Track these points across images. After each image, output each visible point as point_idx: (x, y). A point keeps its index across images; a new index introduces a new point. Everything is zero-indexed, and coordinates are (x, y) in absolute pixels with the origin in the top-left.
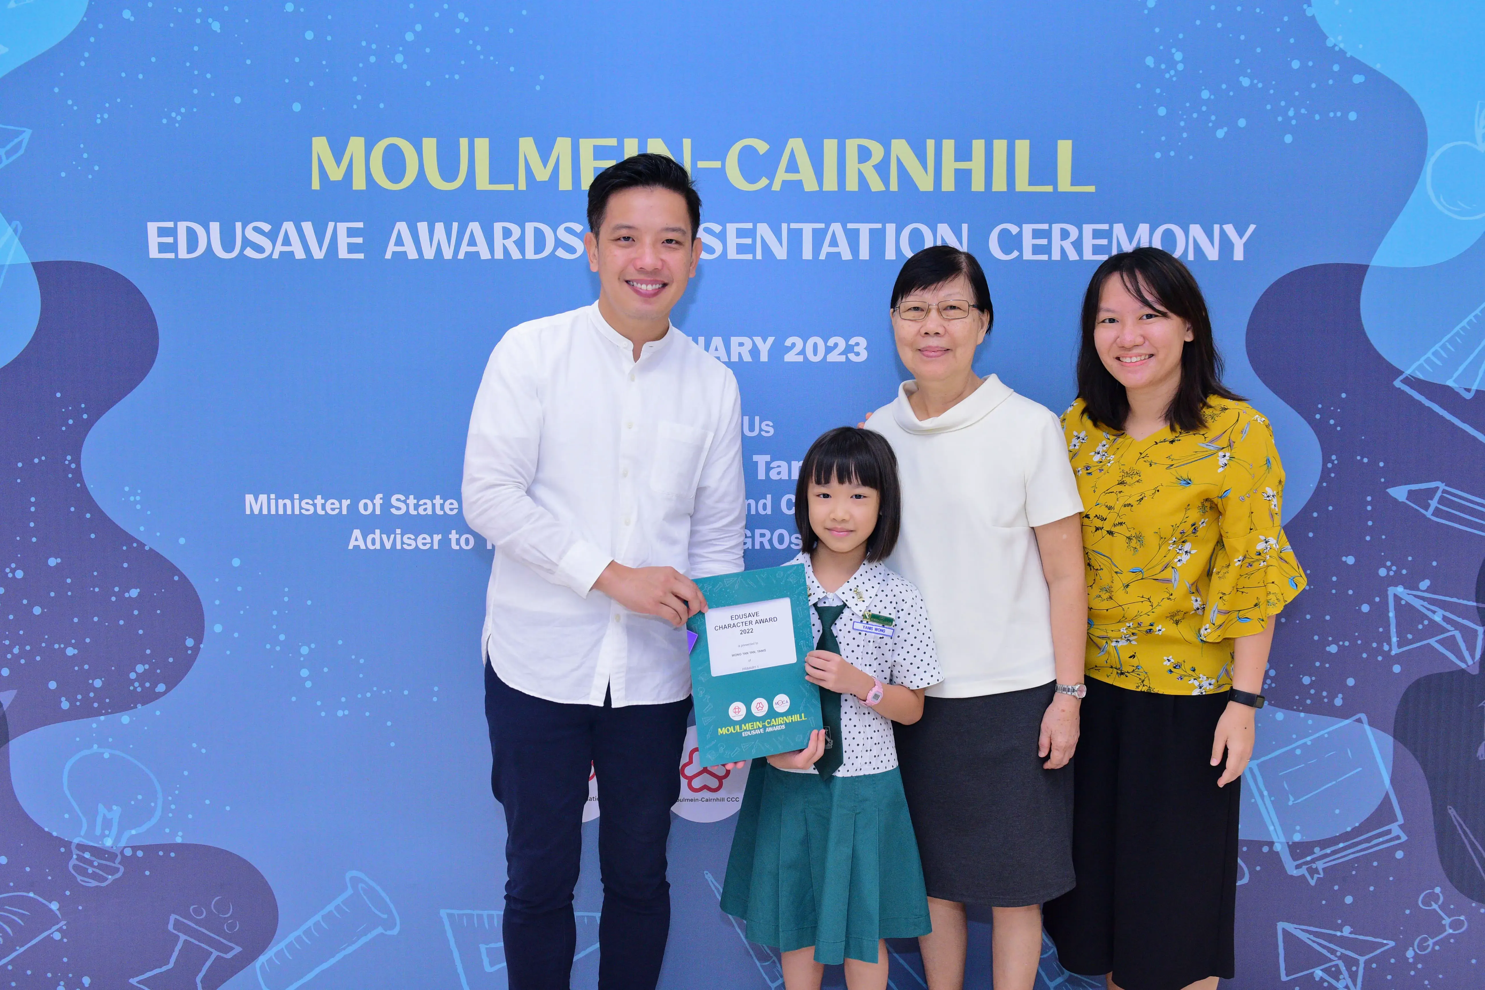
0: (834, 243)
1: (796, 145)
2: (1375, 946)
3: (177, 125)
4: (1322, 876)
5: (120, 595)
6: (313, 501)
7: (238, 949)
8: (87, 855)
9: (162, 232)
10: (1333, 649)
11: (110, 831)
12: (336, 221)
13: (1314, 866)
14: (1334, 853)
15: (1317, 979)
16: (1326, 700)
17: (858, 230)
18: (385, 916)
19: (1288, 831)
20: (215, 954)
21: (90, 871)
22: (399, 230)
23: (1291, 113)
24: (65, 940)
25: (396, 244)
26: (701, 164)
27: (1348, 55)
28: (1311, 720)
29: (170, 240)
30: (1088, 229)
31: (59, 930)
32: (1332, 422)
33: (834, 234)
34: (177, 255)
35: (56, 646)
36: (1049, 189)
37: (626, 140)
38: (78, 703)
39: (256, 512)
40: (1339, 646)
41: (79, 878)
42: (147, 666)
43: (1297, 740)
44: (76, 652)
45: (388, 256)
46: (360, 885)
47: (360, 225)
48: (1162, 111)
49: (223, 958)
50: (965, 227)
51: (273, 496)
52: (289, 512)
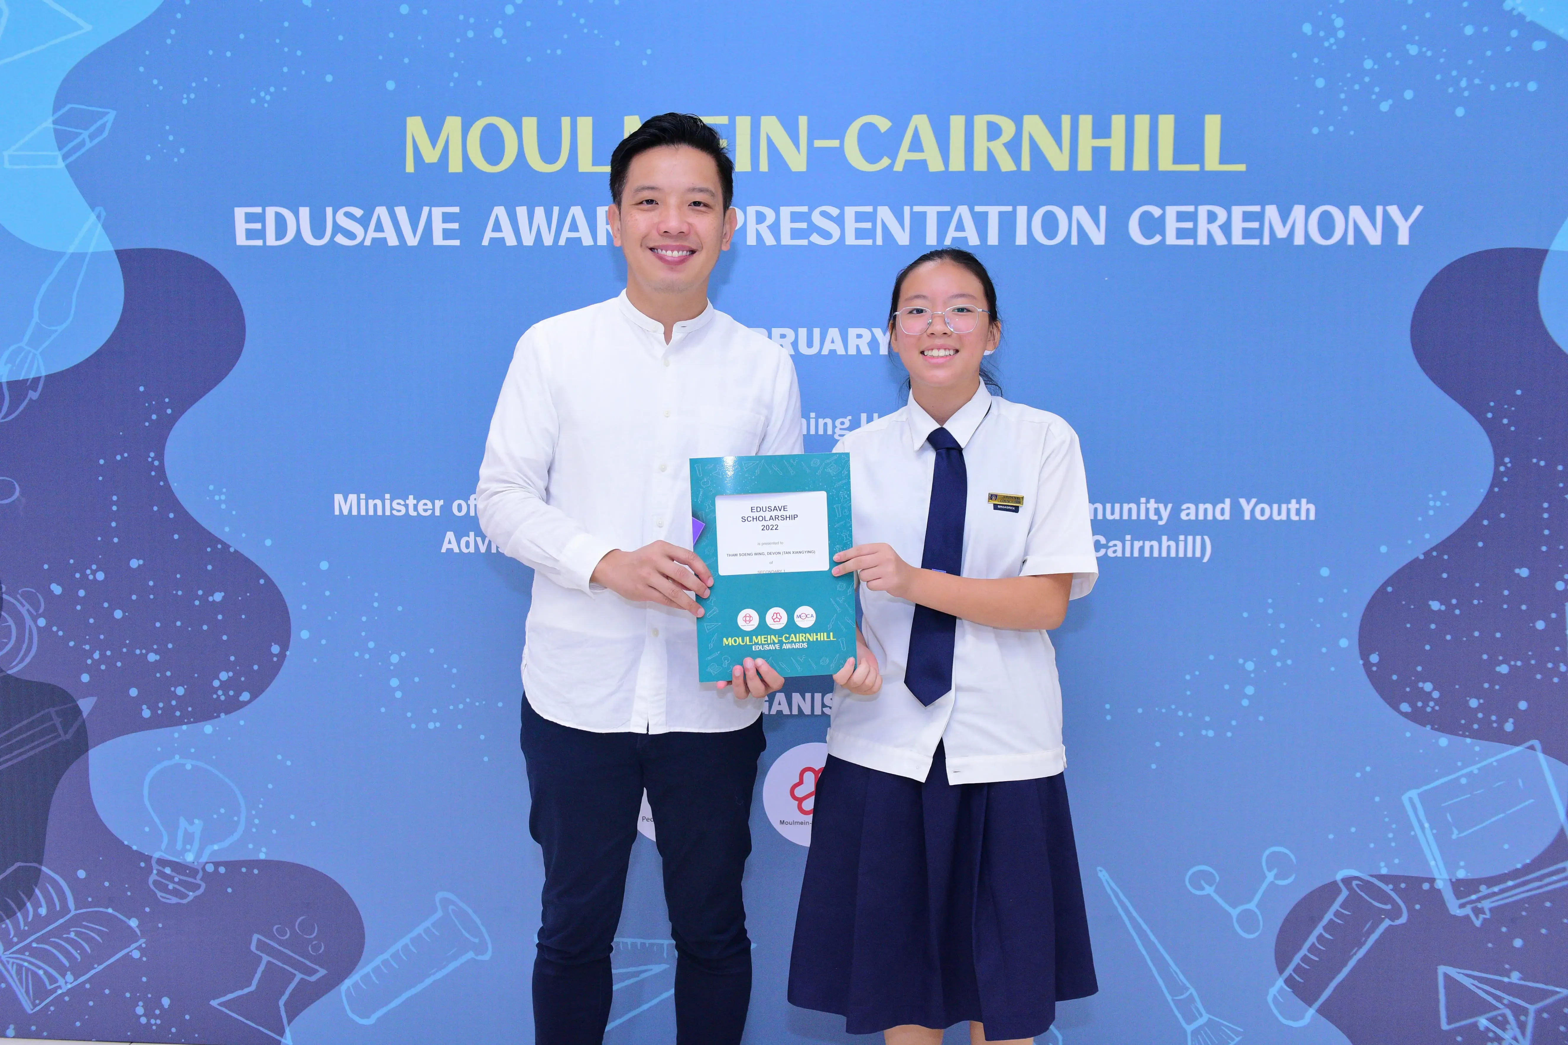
0: (960, 227)
1: (921, 122)
2: (1546, 994)
3: (266, 105)
4: (1488, 916)
5: (204, 599)
6: (405, 502)
7: (322, 972)
8: (168, 871)
9: (250, 218)
10: (1503, 669)
11: (191, 845)
12: (432, 205)
13: (1479, 905)
14: (1502, 891)
15: (1482, 1028)
16: (1495, 725)
17: (986, 214)
18: (477, 940)
19: (1451, 866)
20: (299, 976)
21: (171, 887)
22: (497, 215)
23: (1463, 83)
24: (144, 959)
25: (494, 230)
26: (818, 143)
27: (1528, 19)
28: (1478, 746)
29: (258, 226)
30: (1237, 211)
31: (139, 948)
32: (1505, 421)
33: (960, 217)
34: (265, 242)
35: (138, 652)
36: (1195, 168)
37: (738, 118)
38: (160, 712)
39: (345, 512)
40: (1510, 666)
41: (159, 894)
42: (231, 674)
43: (1461, 768)
44: (158, 657)
45: (485, 242)
46: (451, 907)
47: (456, 210)
48: (1320, 83)
49: (306, 980)
50: (1103, 209)
51: (363, 496)
52: (380, 513)
